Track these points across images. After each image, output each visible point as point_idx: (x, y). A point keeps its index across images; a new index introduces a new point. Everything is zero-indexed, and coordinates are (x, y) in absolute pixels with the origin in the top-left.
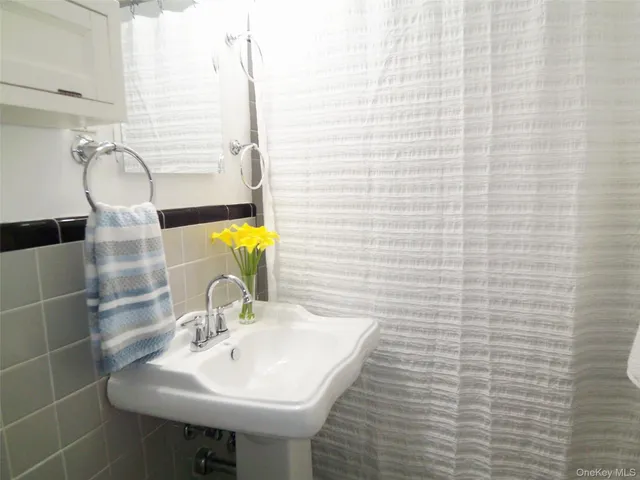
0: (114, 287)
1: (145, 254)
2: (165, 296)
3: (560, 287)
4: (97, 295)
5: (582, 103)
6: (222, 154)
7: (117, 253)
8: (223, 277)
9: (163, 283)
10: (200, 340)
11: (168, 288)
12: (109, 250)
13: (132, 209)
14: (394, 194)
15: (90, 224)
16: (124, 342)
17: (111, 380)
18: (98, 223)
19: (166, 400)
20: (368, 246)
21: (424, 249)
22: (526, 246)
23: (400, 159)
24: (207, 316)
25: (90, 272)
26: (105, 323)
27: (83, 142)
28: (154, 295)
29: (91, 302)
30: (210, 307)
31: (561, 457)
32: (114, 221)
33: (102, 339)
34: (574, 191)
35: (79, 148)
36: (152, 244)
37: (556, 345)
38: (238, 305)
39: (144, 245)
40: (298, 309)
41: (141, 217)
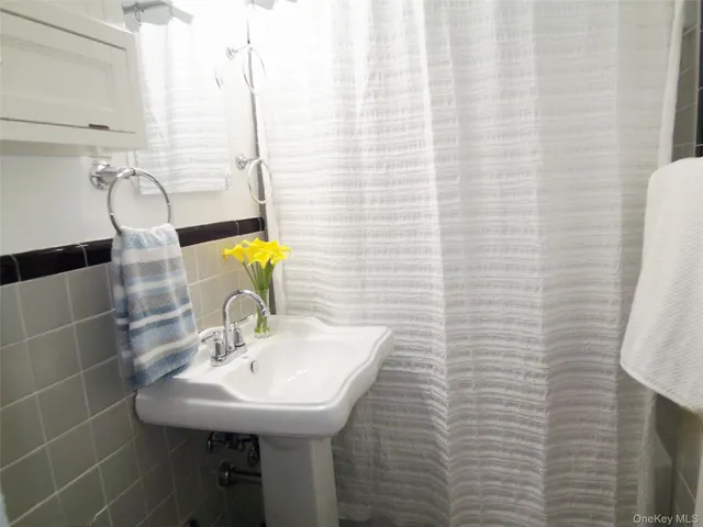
0: (143, 307)
1: (168, 274)
2: (187, 313)
3: (528, 288)
4: (126, 314)
5: (536, 114)
6: (229, 169)
7: (143, 274)
8: (239, 292)
9: (185, 301)
10: (220, 354)
11: (190, 305)
12: (137, 271)
13: (153, 230)
14: (384, 206)
15: (115, 246)
16: (154, 357)
17: (138, 397)
18: (124, 246)
19: (195, 412)
20: (363, 257)
21: (417, 256)
22: (495, 250)
23: (390, 171)
24: (225, 331)
25: (118, 293)
26: (136, 341)
27: (100, 168)
28: (179, 312)
29: (121, 322)
30: (228, 321)
31: (540, 447)
32: (139, 245)
33: (135, 356)
34: (533, 197)
35: (97, 173)
36: (173, 264)
37: (529, 342)
38: (253, 319)
39: (167, 266)
40: (312, 321)
41: (162, 238)
